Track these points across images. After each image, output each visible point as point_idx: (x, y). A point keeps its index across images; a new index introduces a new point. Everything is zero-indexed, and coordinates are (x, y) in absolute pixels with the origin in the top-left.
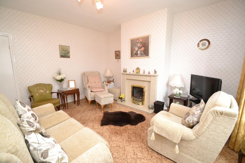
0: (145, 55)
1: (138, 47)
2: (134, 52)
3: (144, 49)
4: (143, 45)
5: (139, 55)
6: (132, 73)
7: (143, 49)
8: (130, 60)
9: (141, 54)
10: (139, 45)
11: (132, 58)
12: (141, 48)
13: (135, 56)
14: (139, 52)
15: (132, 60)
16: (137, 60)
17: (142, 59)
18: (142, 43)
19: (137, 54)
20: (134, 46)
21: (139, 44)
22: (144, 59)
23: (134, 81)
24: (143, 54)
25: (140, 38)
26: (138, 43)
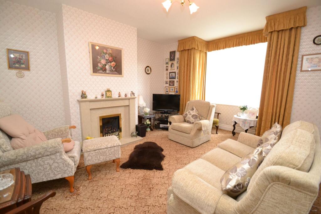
0: (117, 73)
1: (106, 60)
2: (99, 65)
3: (116, 65)
4: (113, 59)
5: (107, 72)
6: (99, 97)
7: (113, 64)
8: (91, 77)
9: (111, 71)
10: (107, 57)
11: (95, 74)
12: (111, 62)
13: (101, 71)
14: (107, 67)
15: (95, 77)
16: (104, 78)
17: (112, 78)
18: (112, 56)
19: (104, 70)
20: (98, 57)
21: (107, 55)
22: (116, 78)
23: (102, 110)
24: (114, 71)
25: (108, 48)
26: (106, 53)
